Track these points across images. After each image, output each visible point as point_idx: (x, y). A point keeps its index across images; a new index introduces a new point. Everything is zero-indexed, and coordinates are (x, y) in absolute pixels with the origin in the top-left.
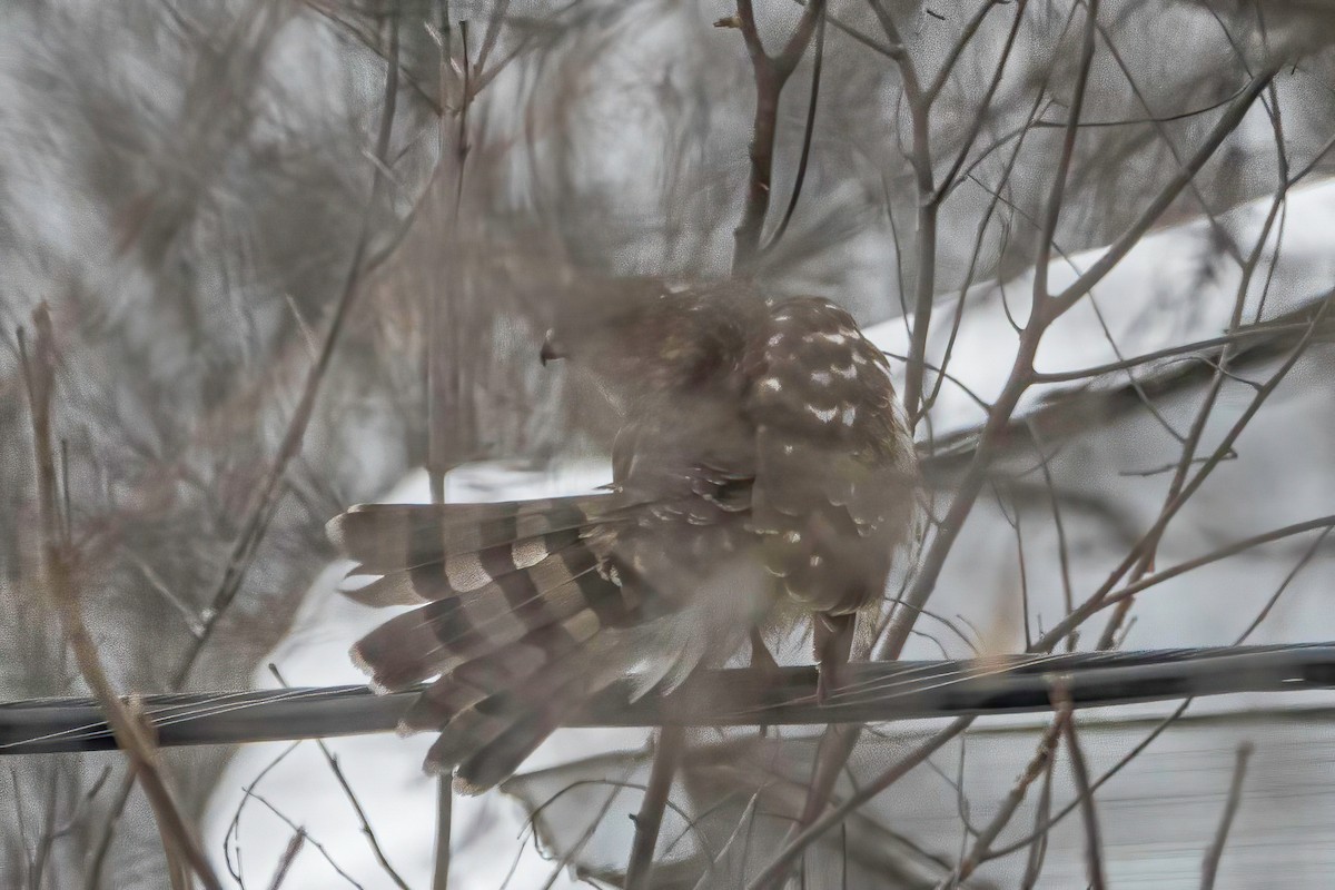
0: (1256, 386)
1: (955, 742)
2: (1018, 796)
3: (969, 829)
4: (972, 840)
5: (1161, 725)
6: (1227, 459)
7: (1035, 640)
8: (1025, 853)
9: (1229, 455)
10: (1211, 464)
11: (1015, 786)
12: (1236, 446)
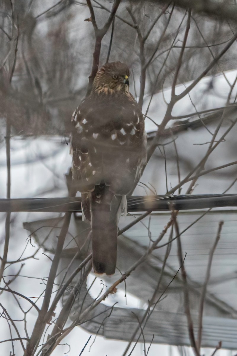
0: (232, 121)
1: (148, 217)
2: (165, 231)
3: (151, 240)
4: (152, 243)
5: (205, 213)
6: (222, 141)
7: (169, 190)
8: (166, 247)
9: (223, 140)
10: (218, 143)
11: (164, 229)
12: (225, 138)
